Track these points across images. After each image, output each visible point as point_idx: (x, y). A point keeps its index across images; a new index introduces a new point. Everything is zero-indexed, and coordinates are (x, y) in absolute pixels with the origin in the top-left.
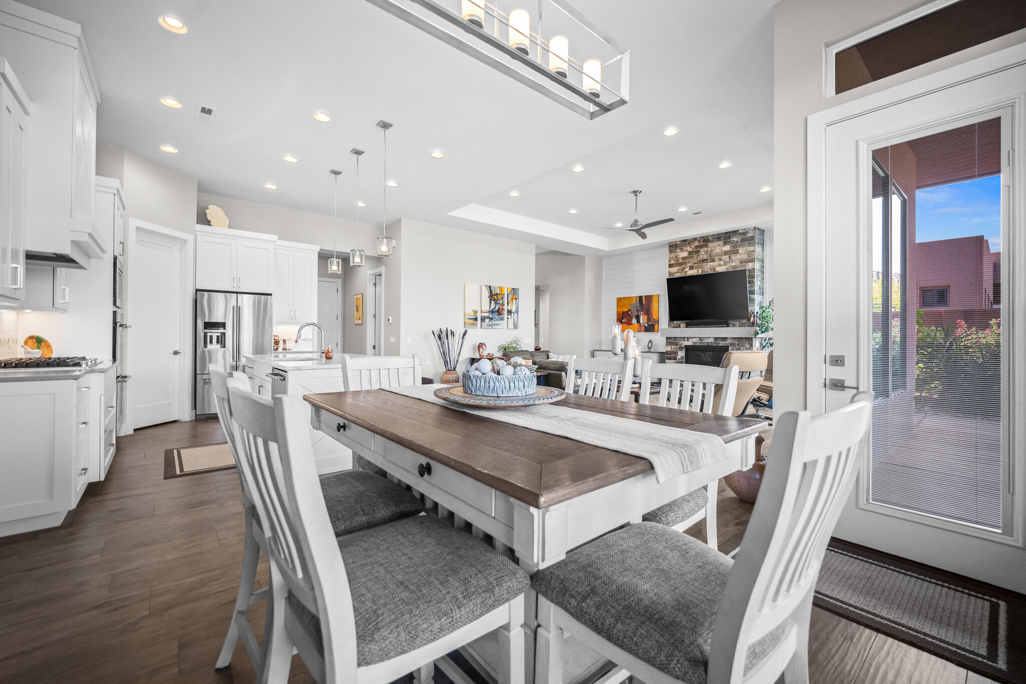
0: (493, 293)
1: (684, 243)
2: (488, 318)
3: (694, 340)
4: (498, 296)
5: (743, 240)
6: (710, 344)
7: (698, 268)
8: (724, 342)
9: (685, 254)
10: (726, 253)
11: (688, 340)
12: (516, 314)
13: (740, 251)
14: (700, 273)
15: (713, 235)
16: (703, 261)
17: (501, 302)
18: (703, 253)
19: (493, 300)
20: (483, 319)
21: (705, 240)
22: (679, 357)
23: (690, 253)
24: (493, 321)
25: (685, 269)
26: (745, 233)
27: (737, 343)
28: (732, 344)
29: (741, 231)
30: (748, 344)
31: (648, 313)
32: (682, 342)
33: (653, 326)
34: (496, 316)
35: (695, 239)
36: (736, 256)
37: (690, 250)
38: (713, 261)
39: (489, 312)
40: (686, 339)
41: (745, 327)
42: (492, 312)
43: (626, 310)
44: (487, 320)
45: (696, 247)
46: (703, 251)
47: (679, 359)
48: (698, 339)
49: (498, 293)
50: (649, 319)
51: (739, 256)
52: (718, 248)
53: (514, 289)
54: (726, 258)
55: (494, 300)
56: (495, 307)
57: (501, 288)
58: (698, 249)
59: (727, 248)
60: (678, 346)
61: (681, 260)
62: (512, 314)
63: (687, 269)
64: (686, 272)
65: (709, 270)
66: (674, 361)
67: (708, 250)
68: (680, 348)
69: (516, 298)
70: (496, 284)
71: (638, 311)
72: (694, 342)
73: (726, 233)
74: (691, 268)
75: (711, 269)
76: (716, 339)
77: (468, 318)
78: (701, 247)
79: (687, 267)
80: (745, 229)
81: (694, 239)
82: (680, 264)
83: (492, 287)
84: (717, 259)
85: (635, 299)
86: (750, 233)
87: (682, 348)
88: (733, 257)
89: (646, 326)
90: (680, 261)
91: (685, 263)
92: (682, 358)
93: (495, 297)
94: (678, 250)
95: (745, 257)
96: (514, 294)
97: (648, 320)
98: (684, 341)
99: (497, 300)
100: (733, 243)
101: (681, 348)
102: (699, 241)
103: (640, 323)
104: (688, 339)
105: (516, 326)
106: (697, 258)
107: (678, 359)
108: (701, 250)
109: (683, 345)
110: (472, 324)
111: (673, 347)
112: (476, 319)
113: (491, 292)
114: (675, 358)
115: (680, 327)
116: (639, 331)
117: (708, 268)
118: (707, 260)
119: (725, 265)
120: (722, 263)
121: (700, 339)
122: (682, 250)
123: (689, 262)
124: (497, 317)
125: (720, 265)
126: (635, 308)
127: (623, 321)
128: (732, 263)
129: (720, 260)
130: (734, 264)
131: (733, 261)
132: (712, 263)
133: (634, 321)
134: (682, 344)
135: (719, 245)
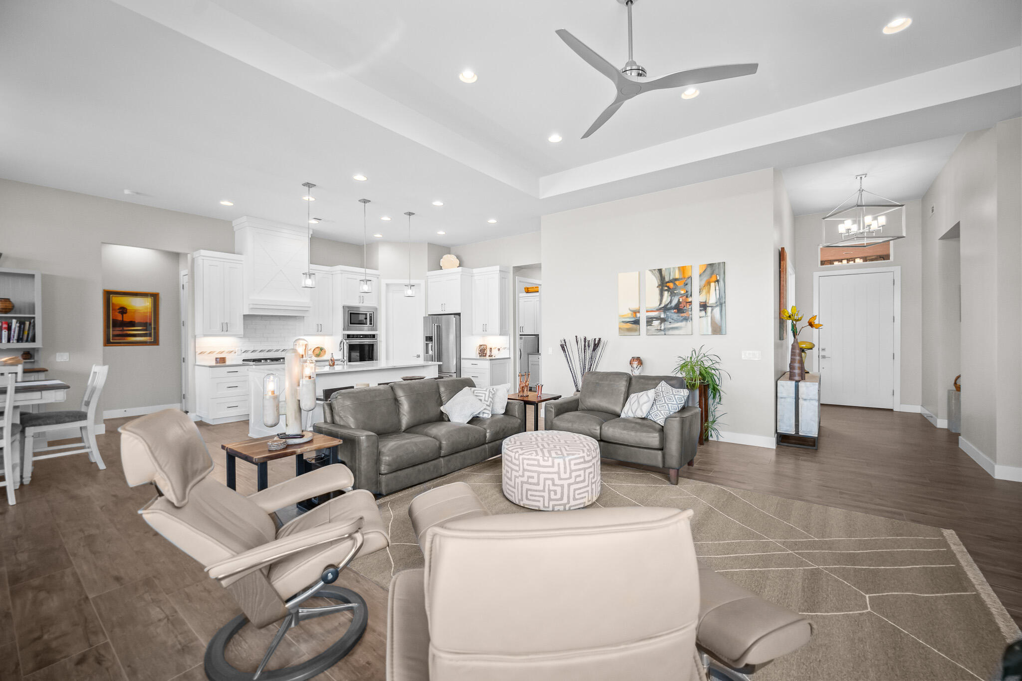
0: (667, 279)
2: (657, 318)
4: (677, 283)
12: (717, 310)
17: (682, 292)
19: (666, 290)
20: (649, 321)
24: (667, 323)
34: (672, 314)
39: (659, 310)
42: (665, 309)
44: (656, 323)
49: (677, 276)
53: (713, 264)
55: (669, 289)
56: (671, 302)
57: (682, 269)
62: (709, 309)
69: (718, 280)
70: (671, 265)
77: (624, 322)
83: (664, 269)
93: (671, 285)
96: (714, 273)
99: (675, 289)
105: (717, 330)
110: (630, 330)
112: (637, 322)
113: (662, 278)
124: (675, 316)
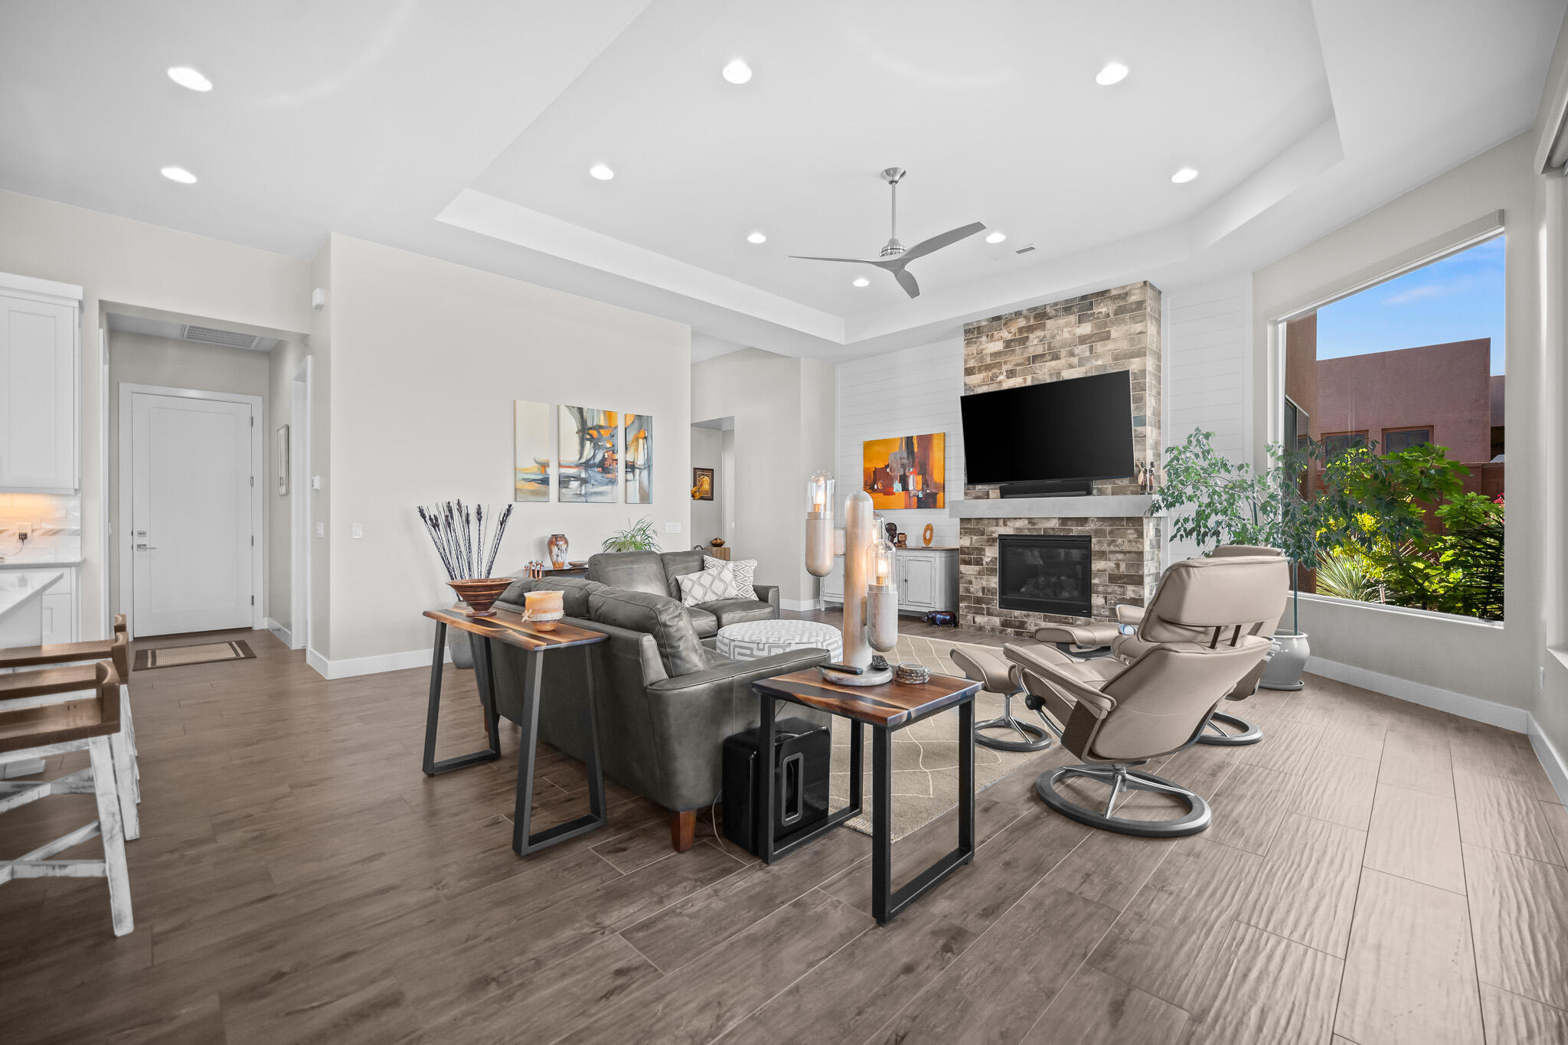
0: (589, 424)
1: (995, 324)
2: (577, 478)
3: (1019, 524)
4: (602, 431)
5: (1119, 311)
6: (1052, 533)
7: (1024, 373)
8: (1079, 528)
9: (998, 346)
10: (1083, 340)
11: (1005, 525)
12: (645, 473)
13: (1114, 335)
14: (1029, 383)
15: (1056, 304)
16: (1035, 358)
17: (608, 445)
18: (1036, 342)
19: (588, 439)
20: (564, 482)
21: (1040, 315)
22: (988, 560)
23: (1008, 343)
24: (589, 486)
25: (997, 377)
26: (1124, 296)
27: (1108, 529)
28: (1099, 533)
29: (1114, 293)
30: (1132, 531)
31: (924, 470)
32: (994, 529)
33: (934, 496)
34: (596, 474)
35: (1018, 314)
36: (1106, 346)
37: (1009, 337)
38: (1056, 357)
39: (578, 466)
40: (1001, 522)
41: (1124, 494)
42: (587, 465)
43: (881, 465)
44: (574, 484)
45: (1021, 330)
46: (1034, 338)
47: (988, 564)
48: (1026, 522)
49: (602, 423)
50: (925, 483)
51: (1110, 346)
52: (1066, 329)
53: (639, 417)
54: (1082, 350)
55: (592, 439)
56: (594, 456)
57: (609, 415)
58: (1025, 335)
59: (1086, 329)
60: (985, 537)
61: (989, 359)
62: (637, 471)
63: (1001, 378)
64: (1000, 382)
65: (1047, 377)
66: (977, 568)
67: (1045, 336)
68: (988, 540)
69: (646, 438)
70: (596, 407)
71: (903, 466)
72: (1017, 529)
73: (1084, 298)
74: (1011, 374)
75: (1051, 375)
76: (1064, 521)
77: (524, 479)
78: (1031, 329)
79: (1001, 373)
80: (1124, 287)
81: (1016, 313)
82: (988, 367)
83: (585, 410)
84: (1063, 353)
85: (898, 443)
86: (1133, 295)
87: (994, 540)
88: (1099, 347)
89: (921, 496)
90: (988, 361)
91: (999, 365)
92: (993, 561)
93: (594, 433)
94: (984, 339)
95: (1124, 345)
96: (641, 428)
97: (923, 484)
98: (997, 525)
99: (599, 440)
100: (1098, 318)
101: (991, 541)
102: (1026, 317)
103: (908, 490)
104: (1006, 521)
105: (645, 498)
106: (1022, 353)
107: (984, 563)
108: (1031, 336)
109: (996, 535)
110: (534, 493)
111: (974, 538)
112: (545, 481)
113: (583, 421)
114: (979, 562)
115: (988, 498)
116: (906, 508)
117: (1044, 374)
118: (1042, 356)
119: (1081, 364)
120: (1075, 360)
121: (1031, 521)
122: (991, 338)
123: (1005, 363)
124: (599, 476)
125: (1071, 366)
126: (899, 462)
127: (876, 487)
128: (1097, 360)
129: (1072, 354)
130: (1100, 362)
131: (1098, 356)
132: (1053, 363)
133: (897, 486)
134: (993, 532)
135: (1068, 325)
